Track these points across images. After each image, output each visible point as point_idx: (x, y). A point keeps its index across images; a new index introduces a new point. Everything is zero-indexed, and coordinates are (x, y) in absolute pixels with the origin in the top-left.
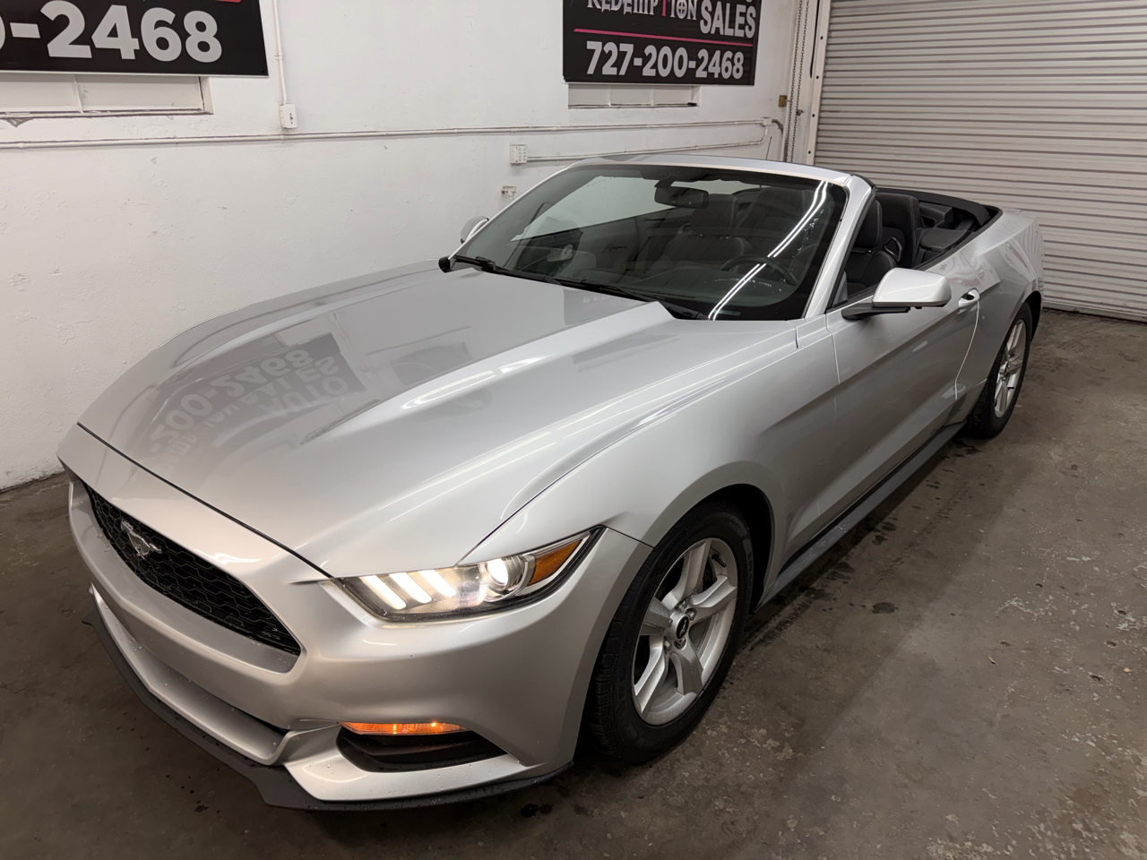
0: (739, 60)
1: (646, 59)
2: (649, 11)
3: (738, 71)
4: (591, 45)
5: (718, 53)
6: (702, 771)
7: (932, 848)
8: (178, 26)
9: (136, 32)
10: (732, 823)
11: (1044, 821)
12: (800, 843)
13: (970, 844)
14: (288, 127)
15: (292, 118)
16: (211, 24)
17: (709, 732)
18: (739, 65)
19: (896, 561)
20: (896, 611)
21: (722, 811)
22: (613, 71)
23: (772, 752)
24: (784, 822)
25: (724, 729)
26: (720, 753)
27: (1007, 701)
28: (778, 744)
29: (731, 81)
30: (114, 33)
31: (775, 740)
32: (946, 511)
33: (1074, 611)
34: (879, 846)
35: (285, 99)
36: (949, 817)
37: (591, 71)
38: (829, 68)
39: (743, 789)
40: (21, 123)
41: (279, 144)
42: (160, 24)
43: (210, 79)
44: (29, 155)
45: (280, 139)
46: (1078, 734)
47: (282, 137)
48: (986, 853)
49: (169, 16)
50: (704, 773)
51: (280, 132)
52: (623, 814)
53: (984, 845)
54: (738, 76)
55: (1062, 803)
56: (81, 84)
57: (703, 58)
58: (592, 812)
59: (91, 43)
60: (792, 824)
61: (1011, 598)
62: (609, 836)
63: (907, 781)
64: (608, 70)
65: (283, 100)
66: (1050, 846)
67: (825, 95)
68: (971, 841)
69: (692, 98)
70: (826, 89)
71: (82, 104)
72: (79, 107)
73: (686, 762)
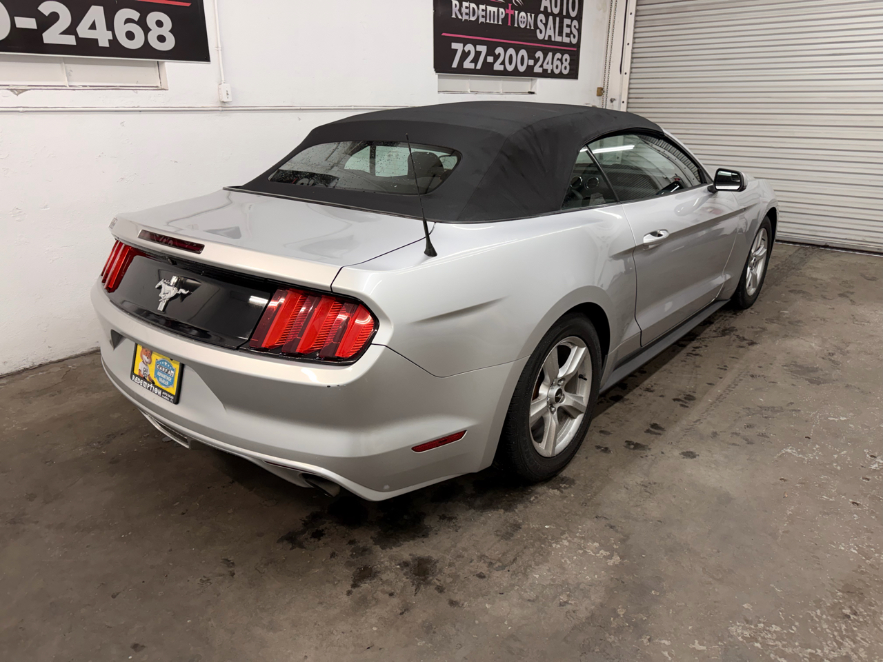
0: (566, 60)
1: (496, 57)
2: (498, 22)
3: (565, 68)
4: (454, 46)
5: (550, 54)
6: (549, 573)
7: (733, 629)
8: (142, 23)
9: (110, 26)
10: (574, 612)
11: (820, 608)
12: (629, 626)
13: (762, 625)
14: (225, 101)
15: (228, 94)
17: (554, 545)
18: (566, 64)
19: (696, 421)
20: (697, 457)
21: (566, 603)
22: (472, 66)
23: (604, 559)
24: (614, 611)
25: (566, 543)
26: (563, 561)
27: (786, 521)
28: (608, 553)
29: (561, 76)
30: (93, 27)
31: (606, 551)
32: (733, 386)
33: (836, 456)
34: (690, 627)
35: (223, 79)
36: (745, 606)
37: (455, 65)
38: (634, 65)
39: (581, 587)
40: (21, 93)
41: (218, 113)
42: (128, 21)
43: (166, 63)
44: (26, 117)
45: (219, 110)
46: (843, 544)
47: (220, 109)
48: (775, 632)
49: (135, 15)
50: (550, 575)
51: (219, 105)
52: (487, 605)
53: (773, 626)
54: (565, 72)
55: (834, 595)
56: (67, 65)
57: (539, 57)
58: (463, 605)
59: (76, 34)
60: (621, 612)
61: (787, 447)
62: (477, 622)
63: (711, 579)
64: (468, 64)
65: (221, 81)
66: (825, 626)
67: (632, 86)
68: (764, 623)
69: (531, 87)
70: (632, 81)
71: (68, 80)
72: (66, 83)
73: (536, 567)
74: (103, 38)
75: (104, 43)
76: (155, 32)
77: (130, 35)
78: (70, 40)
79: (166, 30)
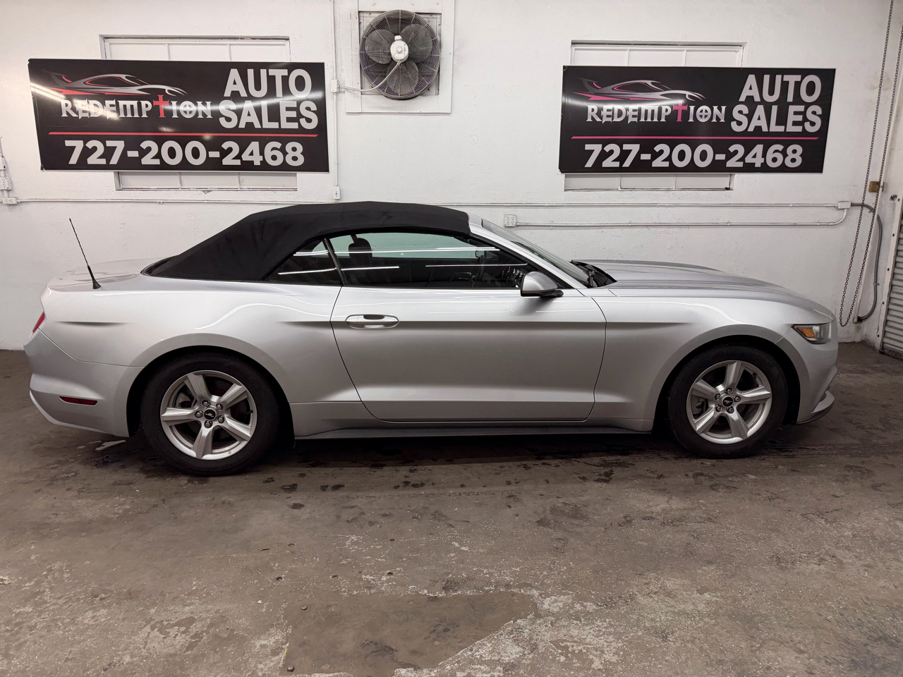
9: (262, 153)
16: (300, 147)
30: (251, 154)
42: (274, 149)
49: (278, 145)
59: (241, 159)
74: (257, 160)
75: (257, 163)
76: (291, 154)
77: (274, 158)
78: (238, 162)
79: (298, 153)
